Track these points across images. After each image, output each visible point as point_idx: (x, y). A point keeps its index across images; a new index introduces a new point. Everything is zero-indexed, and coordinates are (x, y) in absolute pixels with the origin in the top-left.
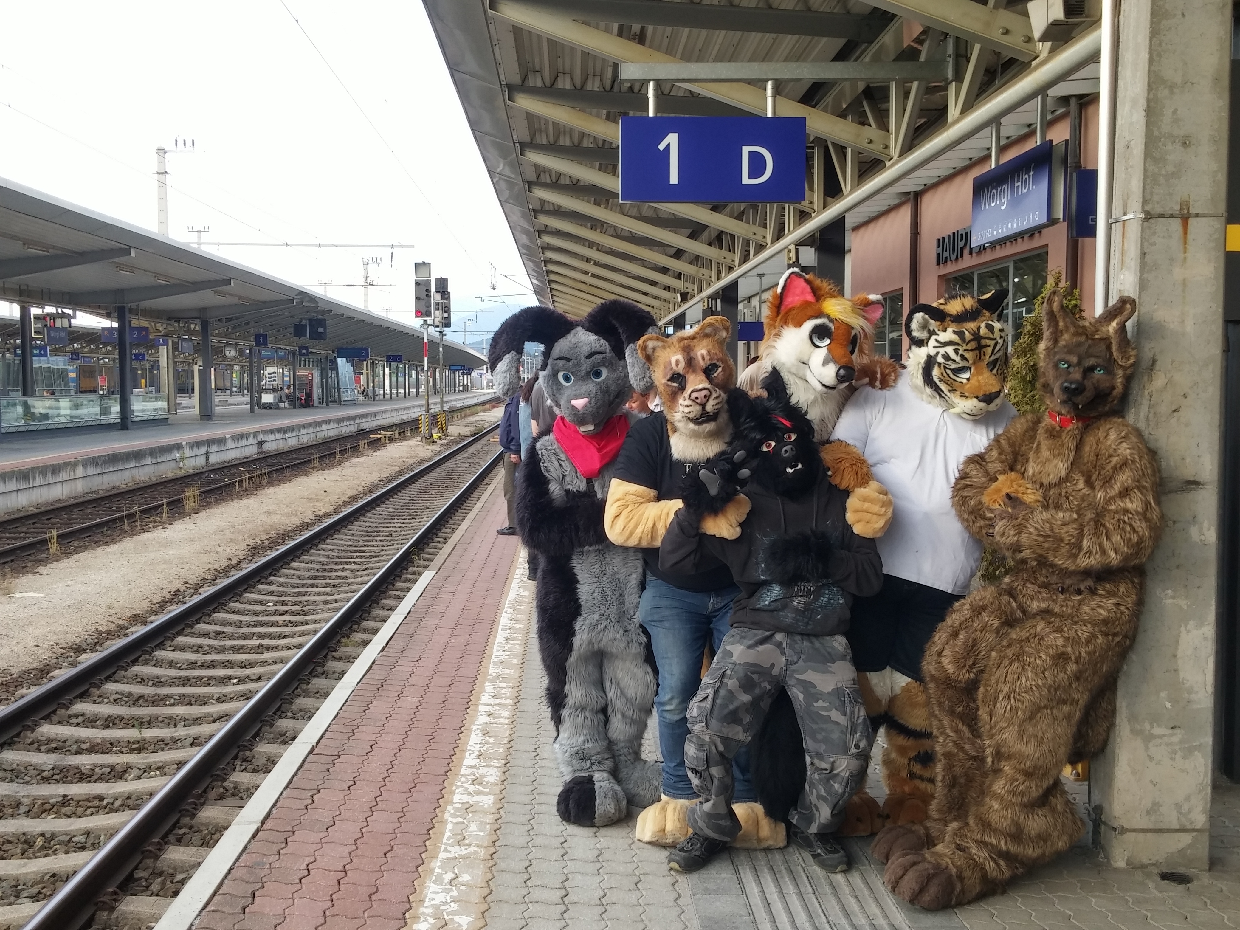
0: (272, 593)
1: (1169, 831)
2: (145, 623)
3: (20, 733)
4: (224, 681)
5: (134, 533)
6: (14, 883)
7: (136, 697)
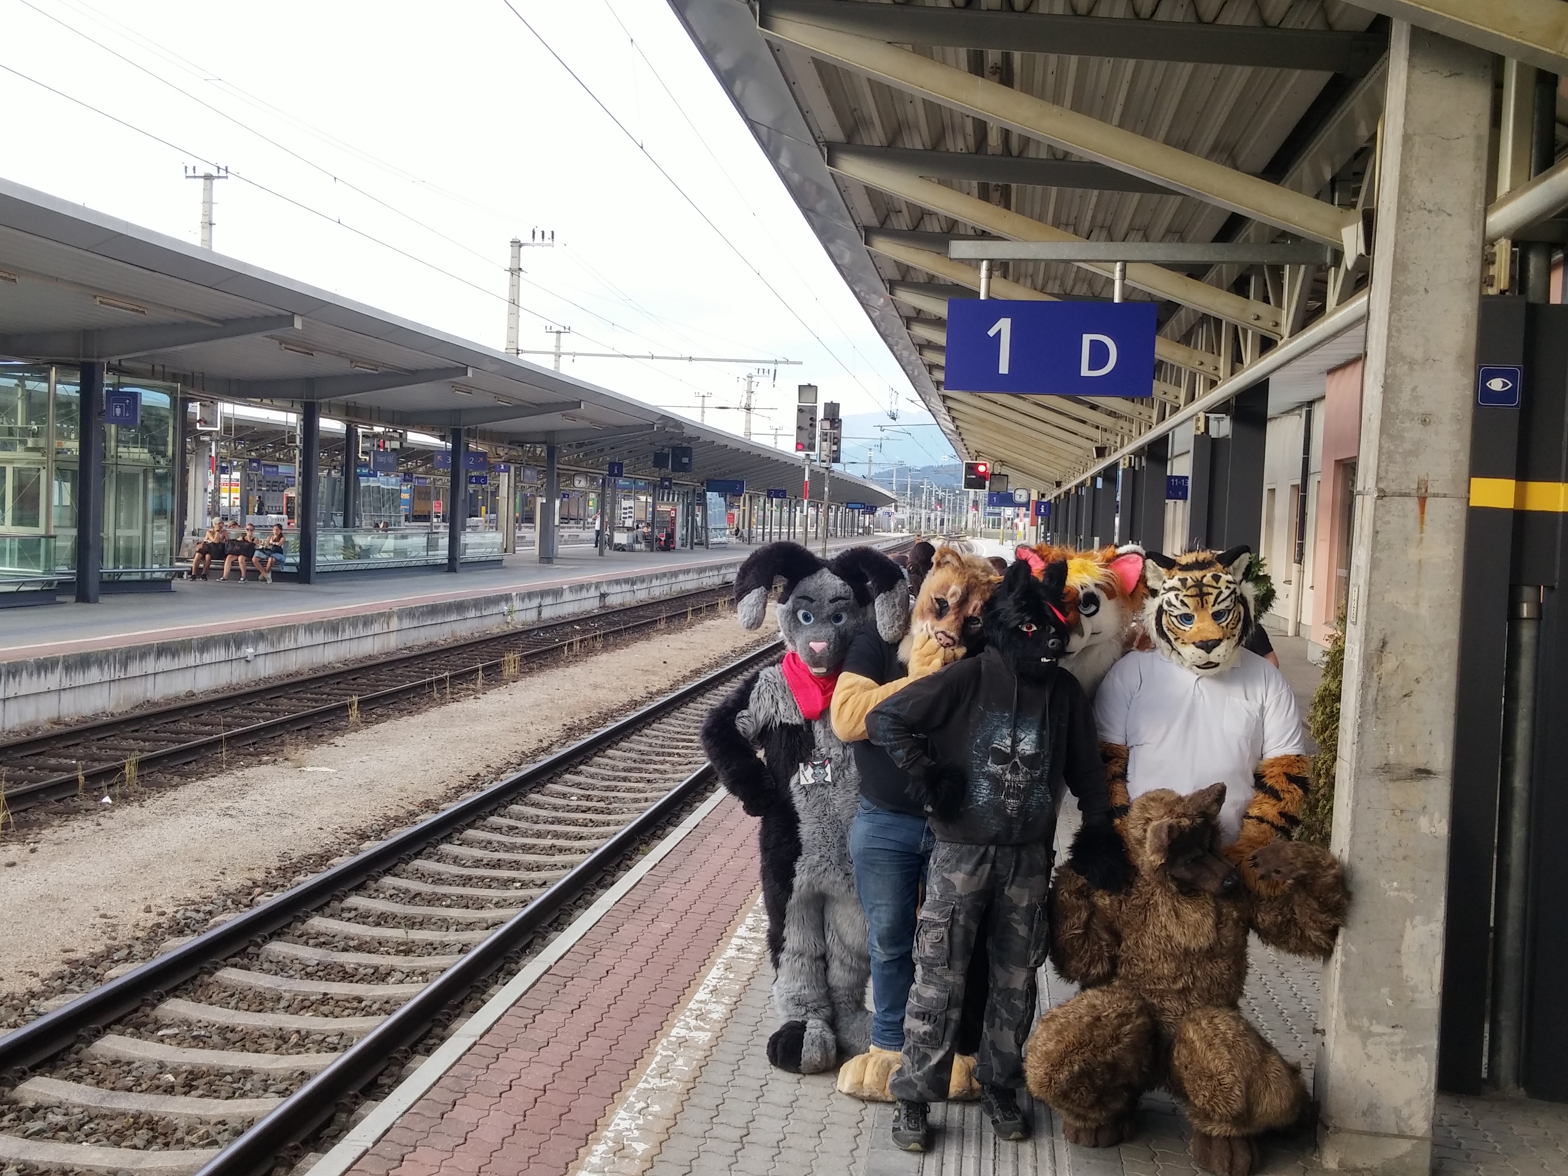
0: (578, 785)
1: (1386, 1135)
2: (436, 811)
3: (290, 924)
4: (506, 883)
5: (442, 703)
6: (264, 1077)
7: (413, 894)
